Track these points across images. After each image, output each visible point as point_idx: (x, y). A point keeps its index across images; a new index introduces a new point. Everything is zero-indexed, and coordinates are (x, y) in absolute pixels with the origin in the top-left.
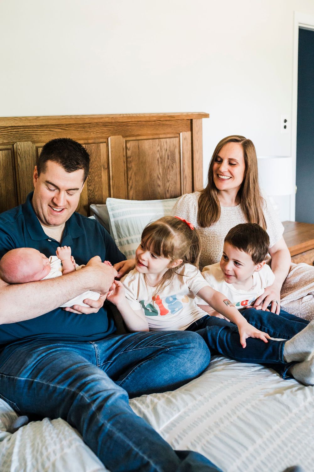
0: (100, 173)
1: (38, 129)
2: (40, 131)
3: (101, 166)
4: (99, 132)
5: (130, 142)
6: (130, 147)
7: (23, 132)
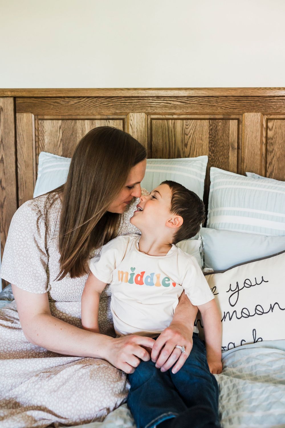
0: (226, 152)
1: (154, 101)
2: (156, 103)
3: (229, 146)
4: (230, 107)
5: (273, 120)
6: (272, 127)
7: (137, 103)
